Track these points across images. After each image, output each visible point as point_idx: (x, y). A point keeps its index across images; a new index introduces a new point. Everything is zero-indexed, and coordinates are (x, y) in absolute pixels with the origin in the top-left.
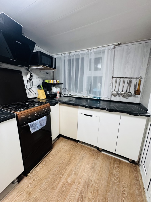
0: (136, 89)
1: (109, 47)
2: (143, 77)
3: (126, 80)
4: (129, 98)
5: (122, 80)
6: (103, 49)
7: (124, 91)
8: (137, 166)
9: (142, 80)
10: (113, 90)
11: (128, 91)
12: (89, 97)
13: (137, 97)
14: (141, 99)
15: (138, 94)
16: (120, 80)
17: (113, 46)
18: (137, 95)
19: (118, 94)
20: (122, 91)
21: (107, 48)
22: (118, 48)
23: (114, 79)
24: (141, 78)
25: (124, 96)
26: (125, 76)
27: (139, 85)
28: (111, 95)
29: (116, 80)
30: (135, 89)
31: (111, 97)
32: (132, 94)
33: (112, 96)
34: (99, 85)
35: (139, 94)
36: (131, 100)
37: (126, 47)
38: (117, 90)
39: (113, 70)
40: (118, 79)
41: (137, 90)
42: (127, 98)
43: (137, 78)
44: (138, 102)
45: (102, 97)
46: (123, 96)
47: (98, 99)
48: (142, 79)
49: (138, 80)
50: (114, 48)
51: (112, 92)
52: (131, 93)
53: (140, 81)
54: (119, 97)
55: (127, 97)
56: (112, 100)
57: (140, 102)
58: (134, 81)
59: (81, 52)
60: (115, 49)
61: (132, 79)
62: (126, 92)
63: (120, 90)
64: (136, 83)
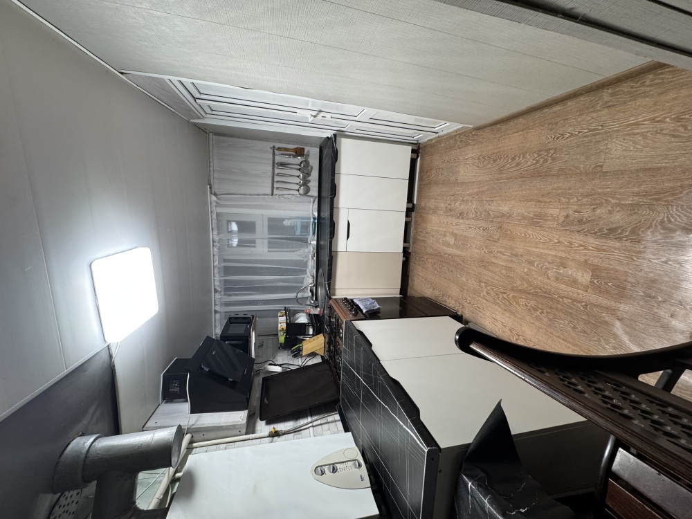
0: (294, 154)
1: (214, 204)
2: (272, 145)
3: (277, 171)
4: (311, 164)
5: (277, 179)
6: (214, 216)
7: (298, 173)
8: (421, 146)
9: (278, 145)
10: (297, 193)
11: (299, 167)
12: (315, 242)
13: (308, 151)
14: (312, 145)
15: (302, 151)
16: (277, 182)
17: (214, 198)
18: (305, 153)
19: (305, 183)
20: (298, 177)
21: (214, 209)
22: (216, 188)
23: (276, 192)
24: (274, 147)
25: (307, 174)
26: (271, 174)
27: (286, 149)
28: (309, 196)
29: (277, 188)
30: (294, 156)
31: (312, 196)
32: (302, 160)
33: (309, 194)
34: (286, 223)
35: (304, 149)
36: (314, 162)
37: (216, 175)
38: (297, 187)
39: (258, 195)
40: (276, 185)
41: (296, 152)
42: (312, 168)
43: (274, 154)
44: (318, 150)
45: (313, 214)
46: (309, 175)
47: (316, 221)
48: (277, 147)
49: (277, 152)
50: (215, 195)
51: (300, 194)
52: (301, 163)
53: (279, 149)
54: (310, 181)
55: (309, 168)
56: (316, 194)
57: (317, 147)
58: (279, 159)
59: (216, 264)
60: (218, 193)
61: (276, 162)
62: (299, 170)
63: (297, 180)
64: (282, 154)
